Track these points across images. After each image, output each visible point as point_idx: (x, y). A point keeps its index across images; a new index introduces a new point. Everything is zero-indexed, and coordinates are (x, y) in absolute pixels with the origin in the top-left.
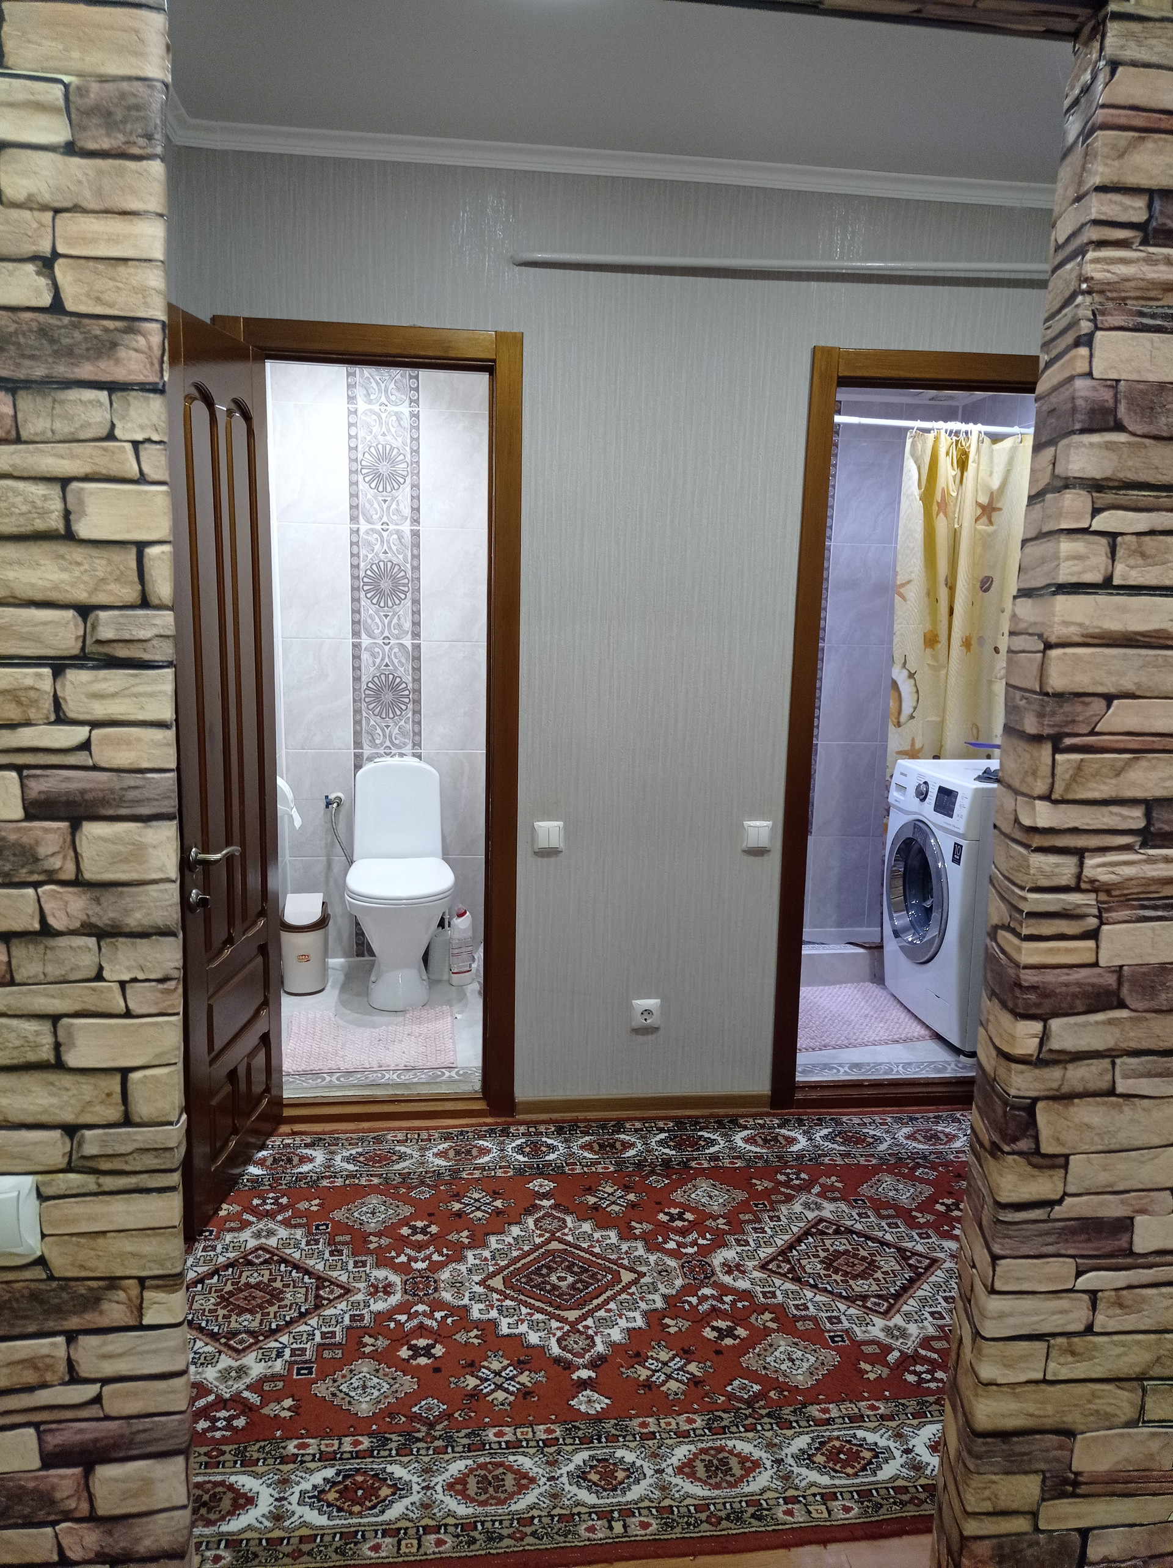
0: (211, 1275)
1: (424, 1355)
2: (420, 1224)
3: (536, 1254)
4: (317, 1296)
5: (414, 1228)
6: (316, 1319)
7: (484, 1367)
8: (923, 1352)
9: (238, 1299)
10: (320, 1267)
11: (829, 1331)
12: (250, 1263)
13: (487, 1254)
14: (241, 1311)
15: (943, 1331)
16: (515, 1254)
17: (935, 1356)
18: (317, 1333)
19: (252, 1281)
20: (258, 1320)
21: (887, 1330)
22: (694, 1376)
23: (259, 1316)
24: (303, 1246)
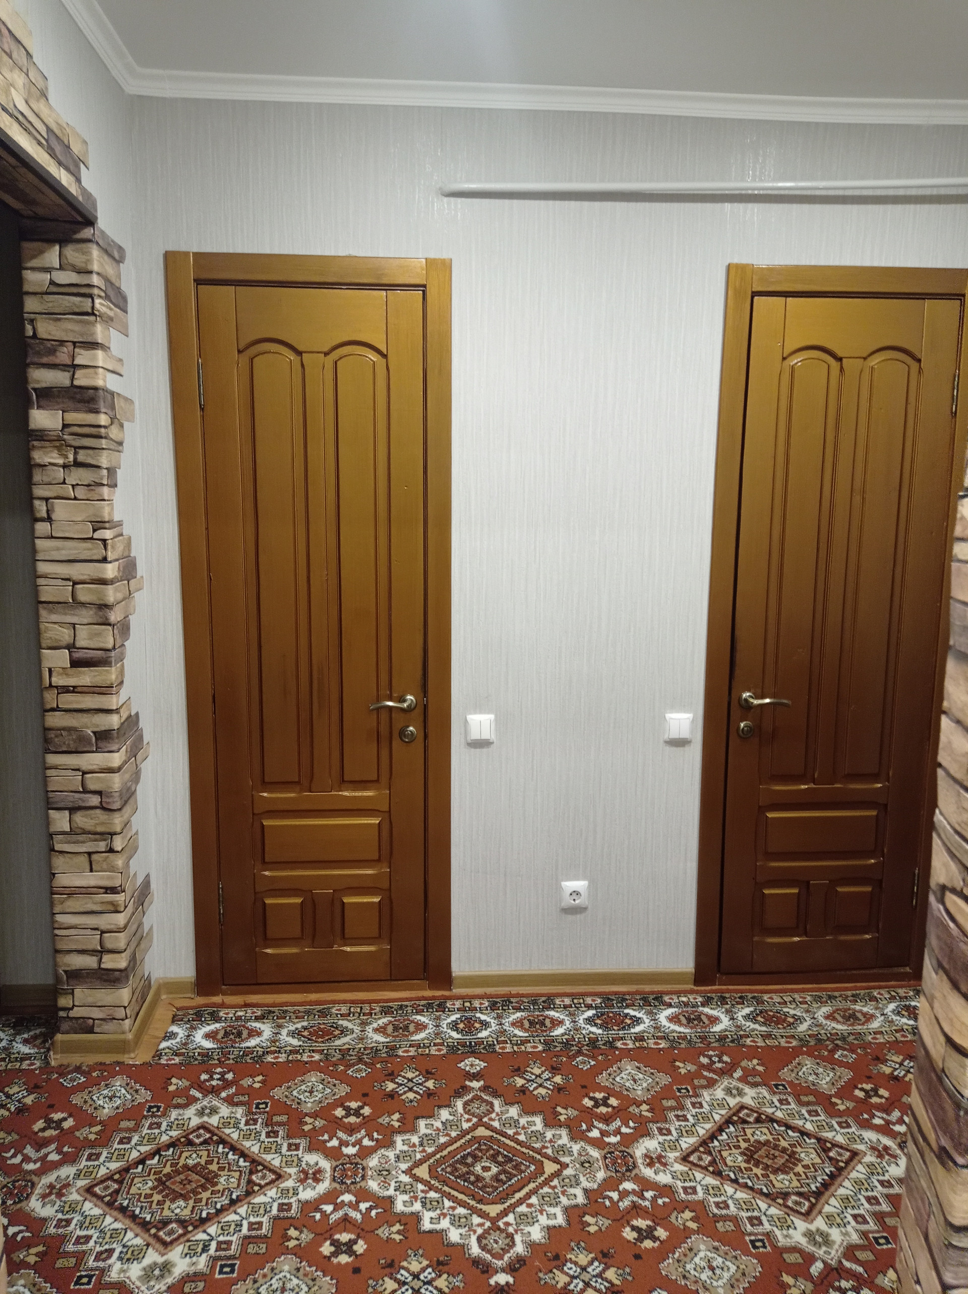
0: (152, 1155)
1: (345, 1252)
2: (354, 1105)
3: (463, 1141)
4: (250, 1182)
5: (348, 1110)
6: (246, 1207)
7: (404, 1268)
8: (847, 1264)
9: (173, 1183)
10: (255, 1149)
11: (750, 1234)
12: (190, 1143)
13: (415, 1139)
14: (176, 1196)
15: (867, 1238)
16: (443, 1140)
17: (860, 1269)
18: (245, 1223)
19: (191, 1162)
20: (190, 1208)
21: (809, 1234)
22: (612, 1284)
23: (191, 1202)
24: (242, 1126)
